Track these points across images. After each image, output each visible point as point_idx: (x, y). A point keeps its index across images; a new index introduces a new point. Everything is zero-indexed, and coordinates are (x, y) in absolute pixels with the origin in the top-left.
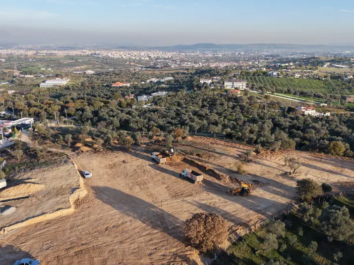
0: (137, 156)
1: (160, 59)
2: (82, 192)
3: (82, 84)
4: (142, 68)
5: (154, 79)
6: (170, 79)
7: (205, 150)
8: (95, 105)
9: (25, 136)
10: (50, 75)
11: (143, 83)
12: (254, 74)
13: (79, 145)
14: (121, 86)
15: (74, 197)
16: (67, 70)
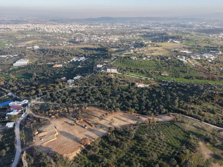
2: (57, 134)
3: (36, 63)
4: (67, 42)
5: (75, 59)
6: (83, 59)
7: (90, 115)
8: (50, 89)
9: (29, 110)
10: (16, 55)
11: (69, 62)
12: (124, 58)
13: (50, 115)
14: (58, 66)
15: (55, 135)
16: (23, 45)
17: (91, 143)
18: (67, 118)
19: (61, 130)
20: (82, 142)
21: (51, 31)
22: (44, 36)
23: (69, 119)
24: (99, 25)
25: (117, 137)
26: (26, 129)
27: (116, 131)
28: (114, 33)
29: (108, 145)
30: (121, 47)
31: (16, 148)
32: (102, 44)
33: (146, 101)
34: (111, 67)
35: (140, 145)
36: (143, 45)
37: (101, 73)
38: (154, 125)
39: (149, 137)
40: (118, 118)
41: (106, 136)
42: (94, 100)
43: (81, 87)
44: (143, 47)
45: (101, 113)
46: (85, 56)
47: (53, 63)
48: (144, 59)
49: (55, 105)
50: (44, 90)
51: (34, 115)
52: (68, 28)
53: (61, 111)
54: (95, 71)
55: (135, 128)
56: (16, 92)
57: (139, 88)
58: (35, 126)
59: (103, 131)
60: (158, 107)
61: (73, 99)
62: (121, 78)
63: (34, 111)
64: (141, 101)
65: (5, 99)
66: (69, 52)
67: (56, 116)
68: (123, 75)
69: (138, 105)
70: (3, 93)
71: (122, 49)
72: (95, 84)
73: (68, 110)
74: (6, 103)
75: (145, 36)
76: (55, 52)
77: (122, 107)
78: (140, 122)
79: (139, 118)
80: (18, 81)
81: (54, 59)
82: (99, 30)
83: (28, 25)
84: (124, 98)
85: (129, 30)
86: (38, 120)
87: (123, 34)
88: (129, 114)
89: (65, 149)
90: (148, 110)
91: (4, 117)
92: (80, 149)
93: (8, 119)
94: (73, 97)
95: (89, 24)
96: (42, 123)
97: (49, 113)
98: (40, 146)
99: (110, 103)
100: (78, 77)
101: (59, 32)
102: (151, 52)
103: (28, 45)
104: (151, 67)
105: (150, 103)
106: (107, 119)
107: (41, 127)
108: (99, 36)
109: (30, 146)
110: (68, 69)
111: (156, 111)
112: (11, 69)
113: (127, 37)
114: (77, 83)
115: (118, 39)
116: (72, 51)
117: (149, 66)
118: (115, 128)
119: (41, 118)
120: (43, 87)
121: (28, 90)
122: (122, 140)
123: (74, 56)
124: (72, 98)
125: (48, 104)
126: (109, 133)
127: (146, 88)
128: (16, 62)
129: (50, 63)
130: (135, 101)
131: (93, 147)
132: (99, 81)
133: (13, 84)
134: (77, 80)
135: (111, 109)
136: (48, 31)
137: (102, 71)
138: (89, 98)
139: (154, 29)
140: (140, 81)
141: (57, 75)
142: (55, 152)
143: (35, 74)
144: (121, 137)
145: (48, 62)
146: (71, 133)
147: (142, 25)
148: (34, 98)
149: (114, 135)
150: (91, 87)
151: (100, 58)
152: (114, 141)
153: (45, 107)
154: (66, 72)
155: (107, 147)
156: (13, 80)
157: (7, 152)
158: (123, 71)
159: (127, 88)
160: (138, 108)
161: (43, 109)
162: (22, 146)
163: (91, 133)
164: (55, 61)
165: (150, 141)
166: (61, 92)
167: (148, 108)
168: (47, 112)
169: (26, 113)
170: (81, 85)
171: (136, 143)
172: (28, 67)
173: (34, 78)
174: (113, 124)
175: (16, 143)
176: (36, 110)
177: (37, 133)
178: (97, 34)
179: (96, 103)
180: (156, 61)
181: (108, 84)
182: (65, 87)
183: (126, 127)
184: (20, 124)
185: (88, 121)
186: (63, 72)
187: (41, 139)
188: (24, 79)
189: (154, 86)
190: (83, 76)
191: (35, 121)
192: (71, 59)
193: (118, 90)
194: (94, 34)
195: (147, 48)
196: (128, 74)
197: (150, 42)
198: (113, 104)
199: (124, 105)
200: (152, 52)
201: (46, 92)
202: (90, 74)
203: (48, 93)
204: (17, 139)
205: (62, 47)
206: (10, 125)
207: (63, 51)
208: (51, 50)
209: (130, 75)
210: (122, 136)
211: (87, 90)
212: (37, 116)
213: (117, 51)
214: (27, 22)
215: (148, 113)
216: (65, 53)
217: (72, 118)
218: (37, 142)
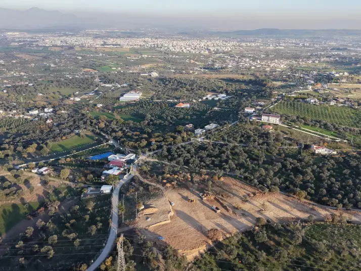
1: (220, 53)
2: (172, 214)
3: (152, 99)
4: (201, 68)
5: (210, 96)
6: (222, 96)
7: (227, 191)
8: (168, 140)
9: (135, 170)
10: (125, 85)
11: (200, 100)
12: (296, 98)
13: (165, 181)
14: (183, 106)
15: (169, 215)
16: (135, 70)
17: (224, 240)
18: (189, 190)
19: (179, 209)
20: (210, 235)
21: (178, 50)
22: (168, 58)
23: (193, 192)
24: (254, 41)
25: (269, 237)
26: (128, 200)
27: (269, 226)
28: (279, 55)
29: (252, 248)
30: (291, 80)
31: (111, 226)
32: (258, 74)
33: (329, 180)
34: (269, 113)
35: (312, 259)
36: (332, 79)
37: (251, 123)
38: (342, 227)
39: (330, 247)
40: (274, 204)
41: (250, 231)
42: (234, 166)
43: (215, 143)
44: (331, 83)
45: (245, 191)
46: (226, 92)
47: (176, 101)
48: (332, 103)
49: (173, 167)
50: (159, 142)
51: (142, 179)
52: (204, 45)
53: (181, 178)
54: (241, 118)
55: (303, 227)
56: (119, 140)
57: (318, 154)
58: (141, 196)
59: (246, 222)
60: (352, 195)
61: (201, 161)
62: (287, 134)
63: (142, 172)
64: (319, 179)
65: (104, 150)
66: (202, 85)
67: (173, 185)
68: (289, 130)
69: (313, 186)
70: (102, 139)
71: (292, 83)
72: (239, 139)
73: (192, 178)
74: (104, 155)
75: (336, 63)
76: (181, 84)
77: (283, 185)
78: (315, 217)
79: (313, 209)
80: (123, 124)
81: (178, 94)
82: (254, 50)
83: (146, 39)
84: (289, 169)
85: (307, 52)
86: (146, 187)
87: (296, 57)
88: (296, 200)
89: (182, 241)
90: (332, 197)
91: (99, 177)
92: (205, 245)
93: (104, 179)
94: (202, 157)
95: (239, 40)
96: (152, 193)
97: (163, 178)
98: (145, 229)
99: (261, 175)
100: (212, 126)
101: (190, 52)
102: (346, 92)
103: (143, 71)
104: (344, 119)
105: (337, 185)
106: (255, 202)
107: (150, 199)
108: (254, 61)
109: (131, 227)
110: (199, 111)
111: (348, 200)
112: (116, 105)
113: (303, 64)
114: (209, 135)
115: (285, 67)
116: (206, 84)
117: (340, 117)
118: (268, 221)
119: (151, 185)
120: (158, 136)
121: (137, 139)
122: (278, 244)
123: (209, 91)
124: (200, 159)
125: (163, 164)
126: (257, 228)
127: (331, 157)
128: (124, 96)
129: (172, 101)
130: (308, 178)
131: (227, 246)
132: (245, 136)
133: (117, 128)
134: (209, 130)
135: (262, 185)
136: (174, 50)
137: (254, 118)
138: (227, 162)
139: (356, 52)
140: (321, 142)
141: (181, 119)
142: (166, 243)
143: (149, 116)
144: (276, 238)
145: (169, 99)
146: (193, 215)
147: (333, 44)
148: (144, 153)
149: (265, 232)
150: (232, 145)
151: (251, 97)
152: (263, 243)
153: (158, 168)
154: (195, 117)
155: (252, 251)
156: (117, 122)
157: (98, 230)
158: (291, 121)
159: (296, 153)
160: (313, 191)
161: (155, 171)
162: (120, 225)
163: (226, 222)
164: (179, 98)
165: (331, 254)
166: (184, 147)
167: (331, 193)
168: (160, 177)
169: (130, 174)
170: (215, 139)
171: (304, 253)
172: (140, 103)
173: (147, 122)
174: (265, 213)
175: (111, 218)
176: (145, 172)
177: (143, 207)
178: (250, 57)
179: (238, 173)
180: (355, 109)
181: (261, 141)
182: (190, 139)
183: (289, 221)
184: (120, 190)
185: (221, 201)
186: (190, 115)
187: (147, 218)
188: (132, 121)
189: (346, 154)
190: (221, 125)
191: (141, 188)
192: (204, 96)
193: (279, 154)
194: (245, 57)
195: (339, 85)
196: (299, 128)
197: (346, 74)
198: (268, 179)
199: (287, 183)
200: (348, 91)
201: (162, 144)
202: (233, 122)
203: (165, 146)
204: (113, 213)
205: (192, 76)
206: (106, 189)
207: (193, 82)
208: (175, 80)
209: (304, 130)
210: (279, 236)
211: (224, 149)
212: (146, 181)
213: (282, 87)
214: (144, 35)
215: (332, 203)
216: (196, 86)
217: (197, 192)
218: (141, 223)
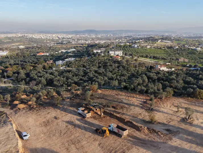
0: (65, 111)
1: (65, 39)
4: (54, 44)
5: (64, 50)
6: (73, 50)
13: (17, 102)
14: (43, 55)
110: (56, 56)
114: (70, 65)
134: (69, 61)
186: (50, 58)
192: (59, 51)
196: (138, 58)
